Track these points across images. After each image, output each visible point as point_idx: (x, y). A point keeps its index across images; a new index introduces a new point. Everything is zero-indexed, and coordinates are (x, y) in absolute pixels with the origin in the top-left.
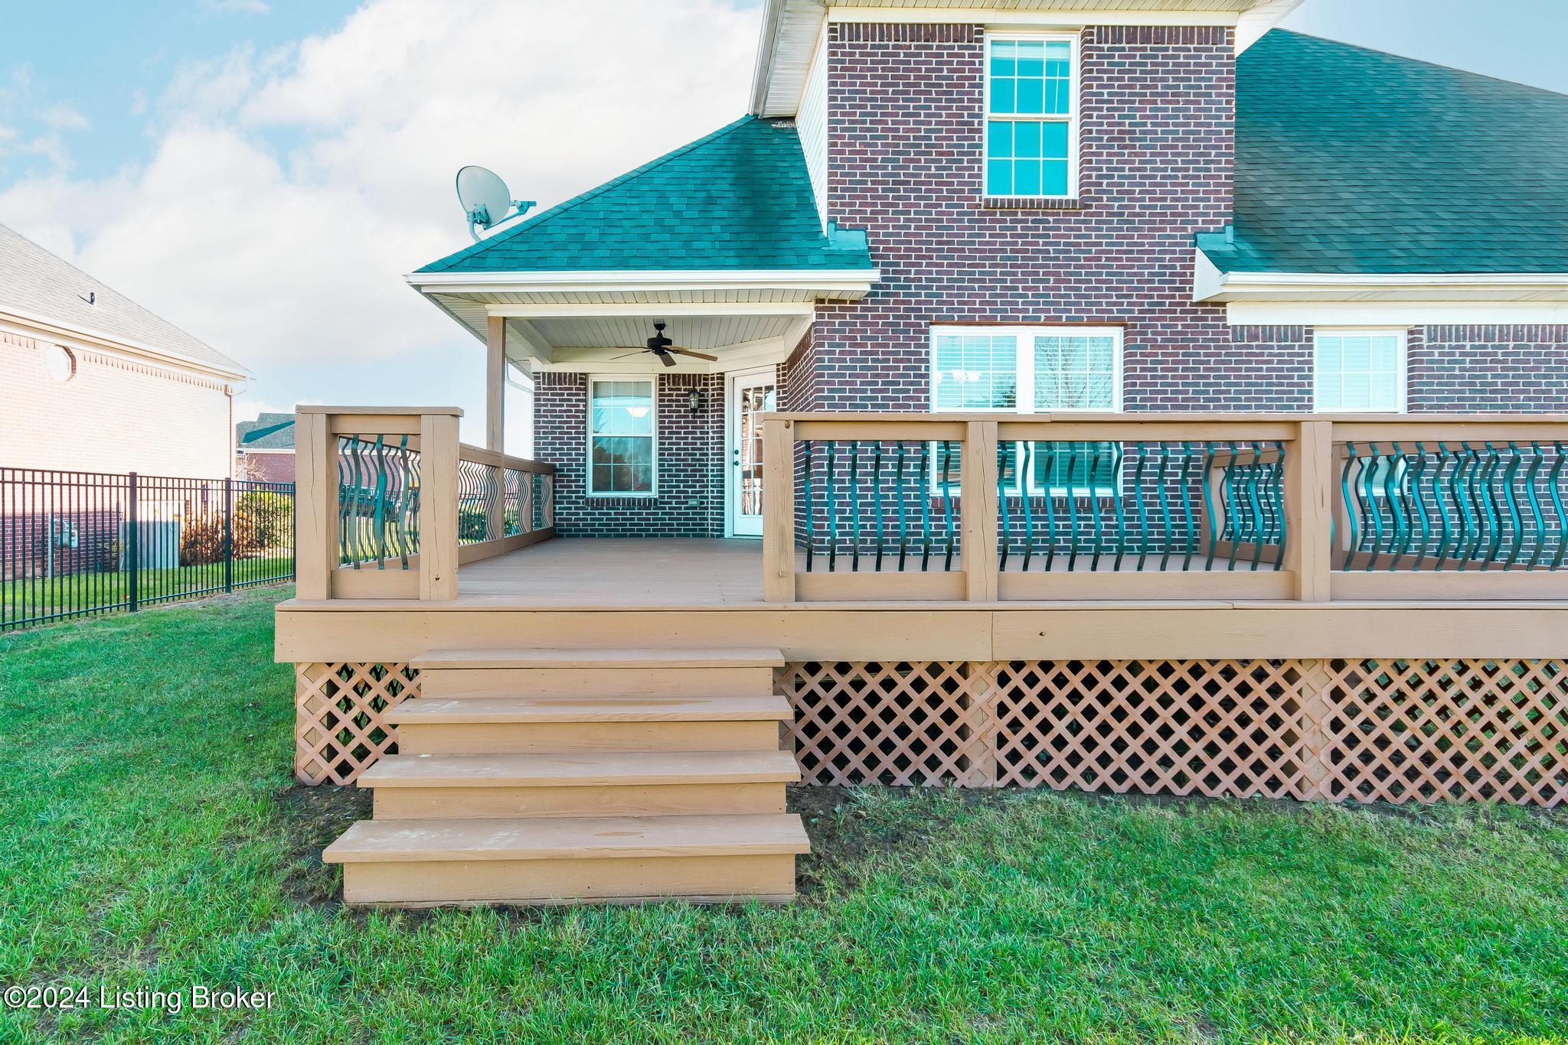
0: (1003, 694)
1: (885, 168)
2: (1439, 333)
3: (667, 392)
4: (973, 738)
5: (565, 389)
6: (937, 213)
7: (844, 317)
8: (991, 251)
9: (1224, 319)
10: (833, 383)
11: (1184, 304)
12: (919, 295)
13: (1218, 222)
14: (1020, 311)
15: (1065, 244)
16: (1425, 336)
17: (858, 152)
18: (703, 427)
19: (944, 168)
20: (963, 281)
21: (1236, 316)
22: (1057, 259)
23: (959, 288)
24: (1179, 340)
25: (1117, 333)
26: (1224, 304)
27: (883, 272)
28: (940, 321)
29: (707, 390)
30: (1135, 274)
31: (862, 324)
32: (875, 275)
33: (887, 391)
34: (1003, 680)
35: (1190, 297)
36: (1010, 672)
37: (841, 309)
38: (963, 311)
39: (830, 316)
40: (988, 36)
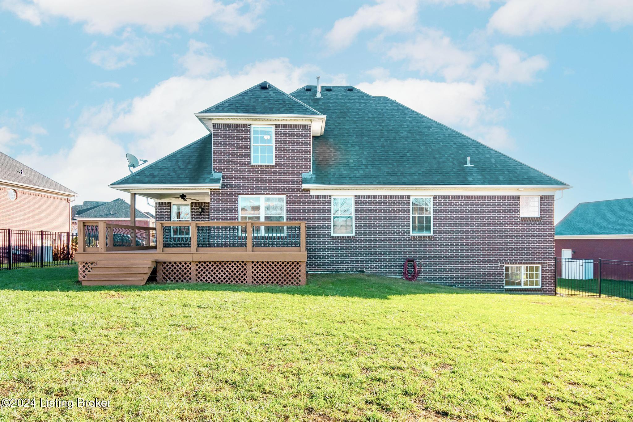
0: (197, 268)
1: (227, 158)
2: (360, 197)
3: (194, 207)
4: (192, 274)
5: (164, 207)
6: (239, 168)
7: (217, 193)
8: (253, 177)
9: (309, 194)
10: (214, 209)
11: (300, 190)
12: (235, 188)
13: (308, 170)
14: (260, 192)
15: (271, 176)
16: (357, 198)
17: (220, 154)
18: (204, 217)
19: (241, 158)
20: (246, 184)
21: (312, 193)
22: (269, 179)
23: (245, 186)
24: (299, 199)
25: (284, 197)
26: (309, 190)
28: (241, 194)
29: (205, 207)
30: (288, 183)
31: (221, 195)
32: (221, 185)
33: (228, 211)
34: (197, 265)
35: (301, 188)
36: (198, 264)
37: (216, 191)
38: (246, 192)
39: (213, 193)
40: (252, 127)
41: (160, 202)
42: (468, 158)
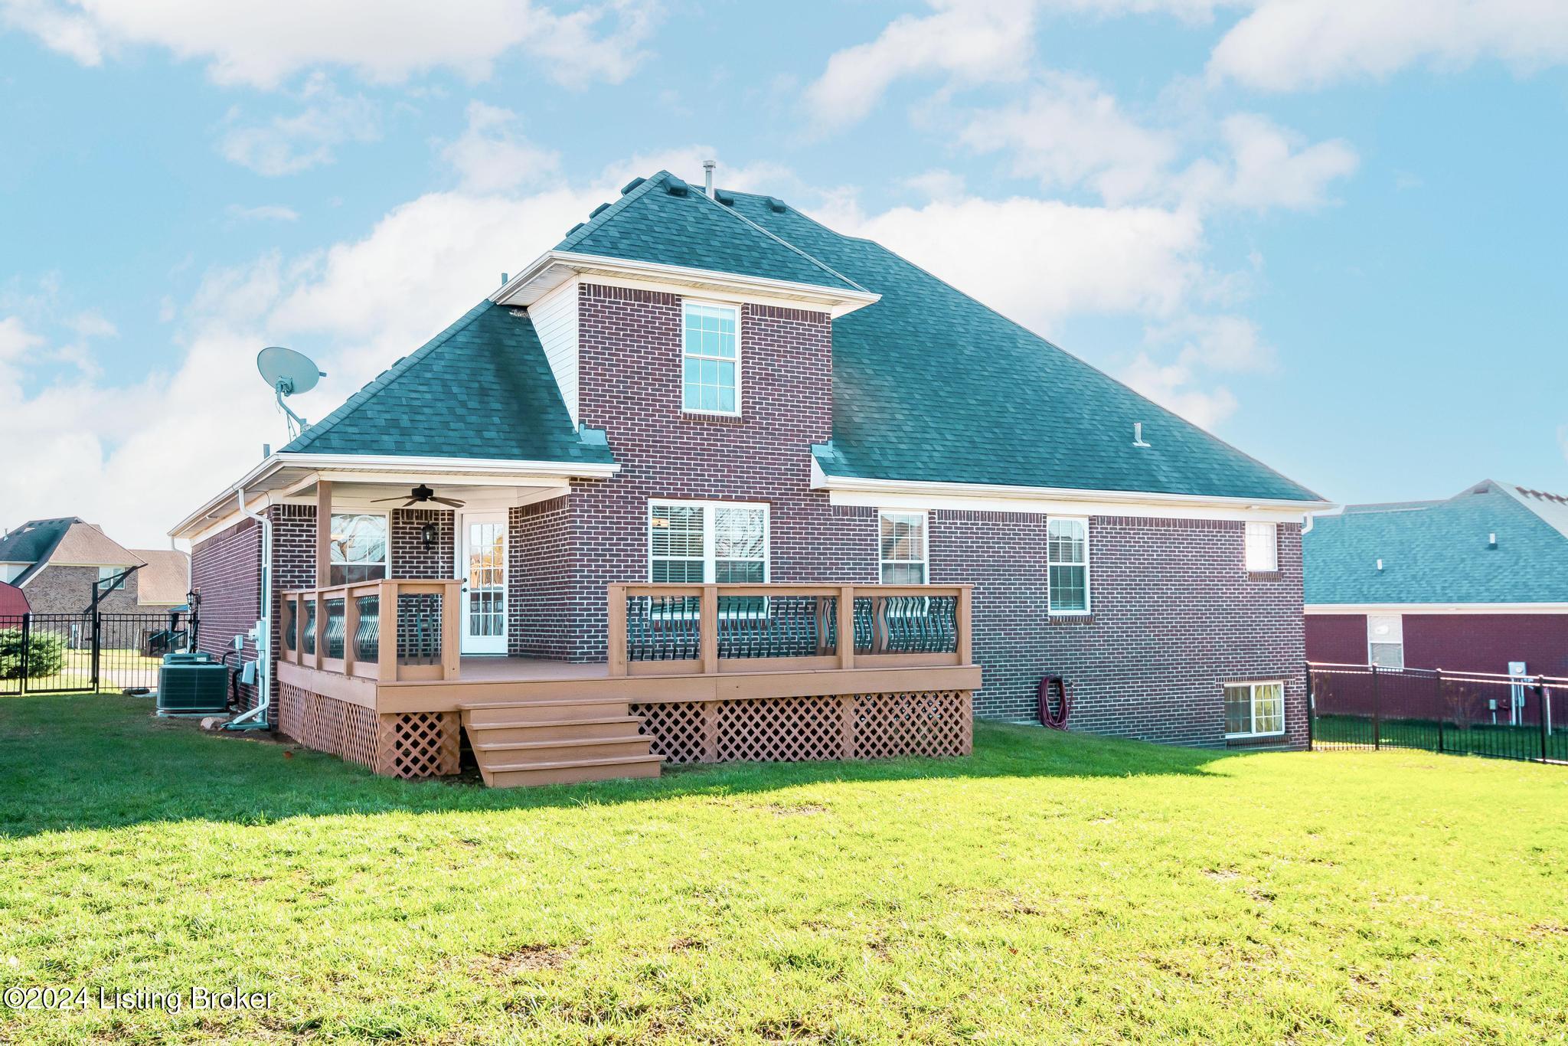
0: (720, 718)
1: (619, 387)
2: (944, 514)
3: (401, 525)
5: (305, 520)
6: (653, 421)
7: (590, 491)
8: (687, 449)
9: (828, 501)
10: (583, 538)
11: (805, 490)
12: (641, 477)
13: (824, 438)
14: (706, 491)
15: (734, 446)
16: (936, 516)
17: (600, 375)
18: (433, 558)
19: (657, 390)
20: (669, 468)
21: (835, 500)
22: (729, 456)
23: (667, 473)
24: (803, 514)
25: (766, 507)
26: (828, 491)
27: (623, 466)
28: (655, 496)
29: (438, 524)
30: (777, 469)
31: (603, 496)
32: (617, 468)
33: (619, 545)
34: (720, 711)
35: (809, 485)
36: (723, 707)
37: (588, 485)
38: (669, 489)
39: (581, 490)
40: (684, 302)
41: (289, 506)
42: (1138, 427)
